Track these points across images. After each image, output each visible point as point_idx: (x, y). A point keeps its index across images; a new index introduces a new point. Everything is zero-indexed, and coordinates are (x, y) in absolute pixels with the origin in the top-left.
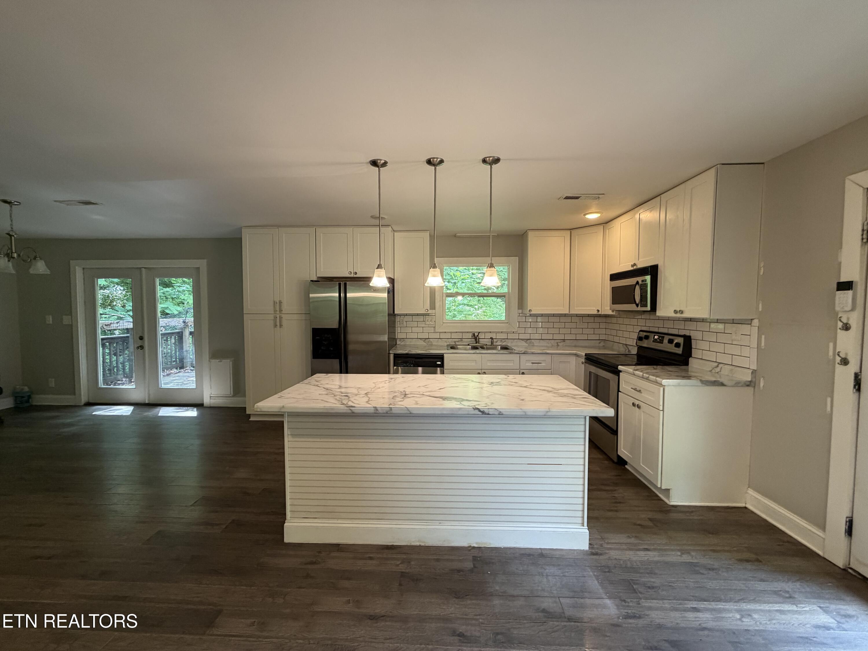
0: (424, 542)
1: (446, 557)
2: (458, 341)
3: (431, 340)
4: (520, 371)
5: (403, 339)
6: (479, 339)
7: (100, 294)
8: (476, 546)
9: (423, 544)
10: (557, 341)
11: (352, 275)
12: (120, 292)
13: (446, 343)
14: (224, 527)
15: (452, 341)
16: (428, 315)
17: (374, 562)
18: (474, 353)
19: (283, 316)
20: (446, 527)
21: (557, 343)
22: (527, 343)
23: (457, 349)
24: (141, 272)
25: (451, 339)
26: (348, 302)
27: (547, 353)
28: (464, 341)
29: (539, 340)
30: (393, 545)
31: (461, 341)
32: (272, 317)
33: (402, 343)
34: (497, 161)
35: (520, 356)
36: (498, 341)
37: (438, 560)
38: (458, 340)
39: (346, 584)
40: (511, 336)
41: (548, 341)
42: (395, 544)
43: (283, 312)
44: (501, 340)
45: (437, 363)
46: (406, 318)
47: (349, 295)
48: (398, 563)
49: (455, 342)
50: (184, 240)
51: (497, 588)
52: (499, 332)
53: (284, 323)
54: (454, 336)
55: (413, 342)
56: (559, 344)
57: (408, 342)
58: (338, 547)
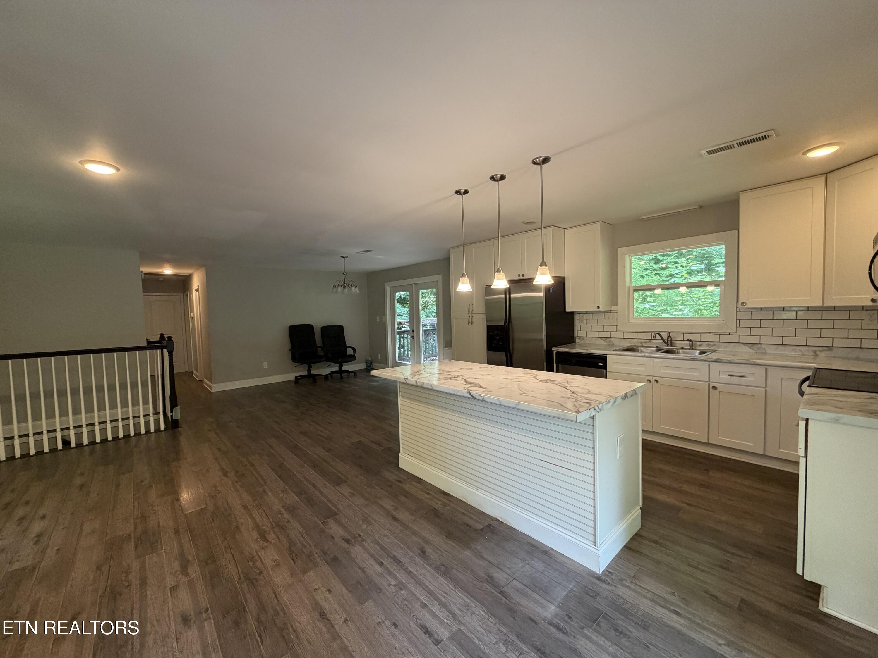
0: (467, 500)
1: (471, 515)
2: (645, 343)
3: (612, 339)
4: (709, 385)
5: (582, 338)
6: (671, 340)
7: (421, 301)
8: (501, 520)
9: (466, 501)
10: (816, 349)
11: (521, 278)
12: (432, 299)
13: (631, 344)
14: (383, 448)
15: (638, 341)
16: (609, 312)
17: (428, 496)
18: (642, 357)
19: (474, 315)
20: (480, 493)
21: (815, 352)
22: (753, 349)
23: (638, 351)
24: (412, 286)
25: (637, 340)
26: (511, 302)
27: (756, 363)
28: (654, 342)
29: (776, 346)
30: (449, 494)
31: (650, 342)
32: (466, 316)
33: (581, 342)
34: (546, 160)
35: (709, 365)
36: (702, 344)
37: (464, 514)
38: (645, 341)
39: (403, 498)
40: (723, 338)
41: (794, 347)
42: (450, 493)
43: (474, 312)
44: (707, 343)
45: (599, 364)
46: (585, 316)
47: (512, 296)
48: (439, 503)
49: (642, 343)
50: (428, 262)
51: (479, 548)
52: (705, 333)
53: (474, 320)
54: (641, 336)
55: (593, 341)
56: (818, 353)
57: (587, 341)
58: (419, 480)
